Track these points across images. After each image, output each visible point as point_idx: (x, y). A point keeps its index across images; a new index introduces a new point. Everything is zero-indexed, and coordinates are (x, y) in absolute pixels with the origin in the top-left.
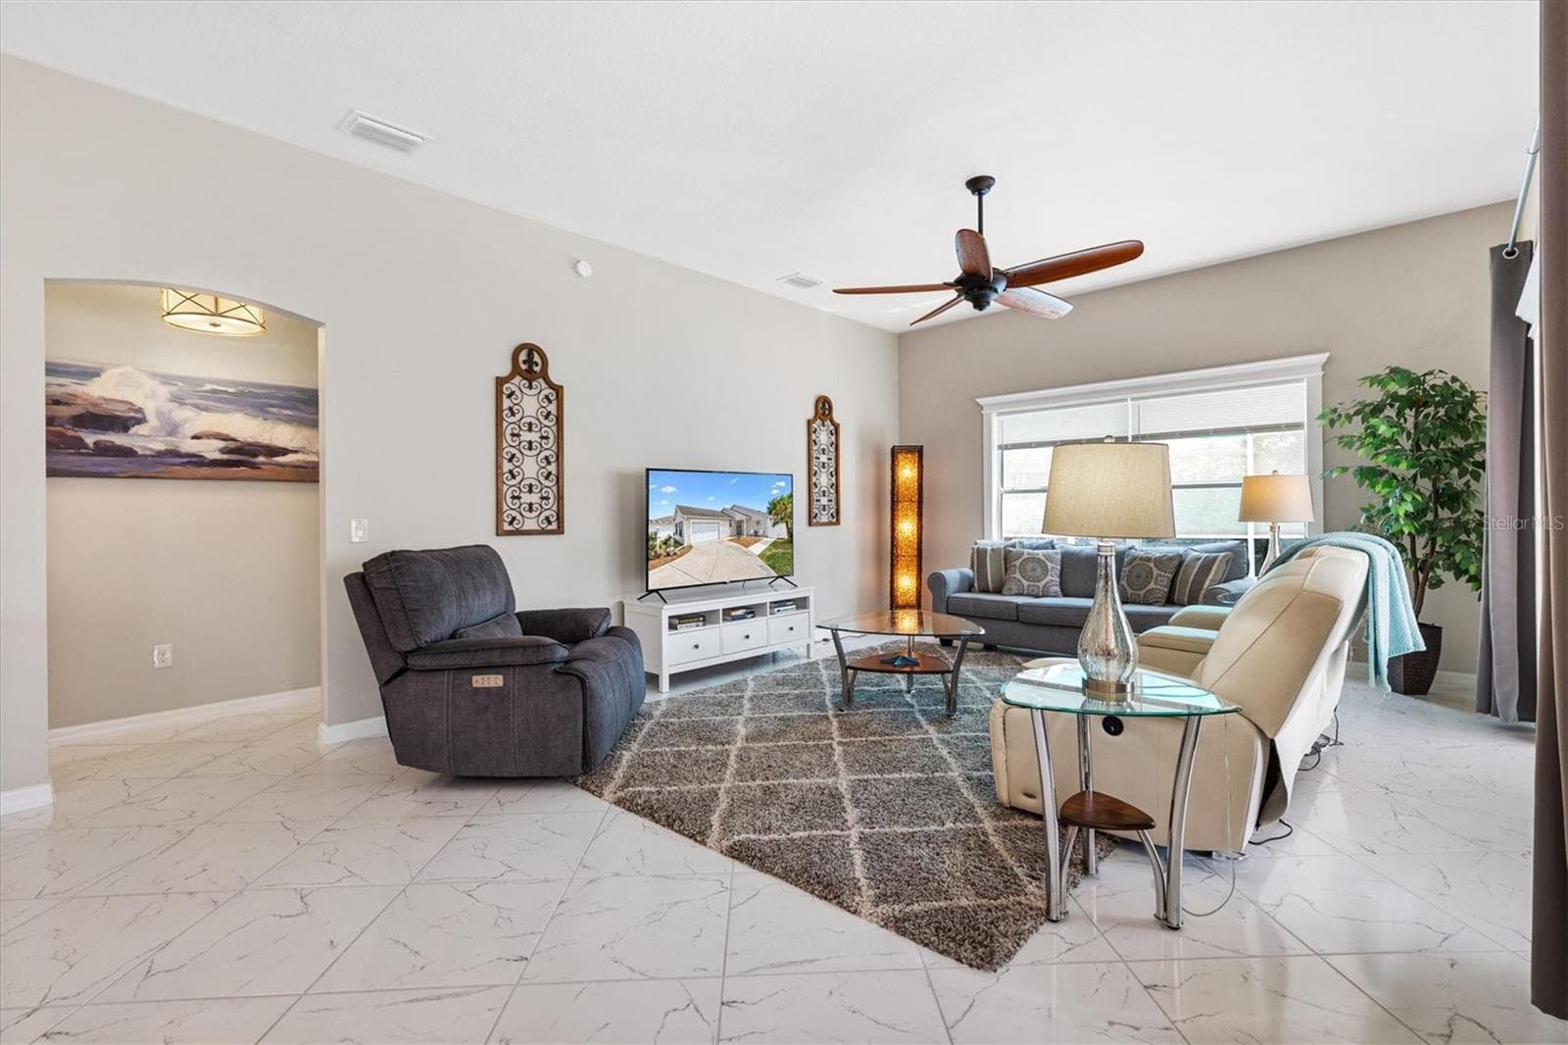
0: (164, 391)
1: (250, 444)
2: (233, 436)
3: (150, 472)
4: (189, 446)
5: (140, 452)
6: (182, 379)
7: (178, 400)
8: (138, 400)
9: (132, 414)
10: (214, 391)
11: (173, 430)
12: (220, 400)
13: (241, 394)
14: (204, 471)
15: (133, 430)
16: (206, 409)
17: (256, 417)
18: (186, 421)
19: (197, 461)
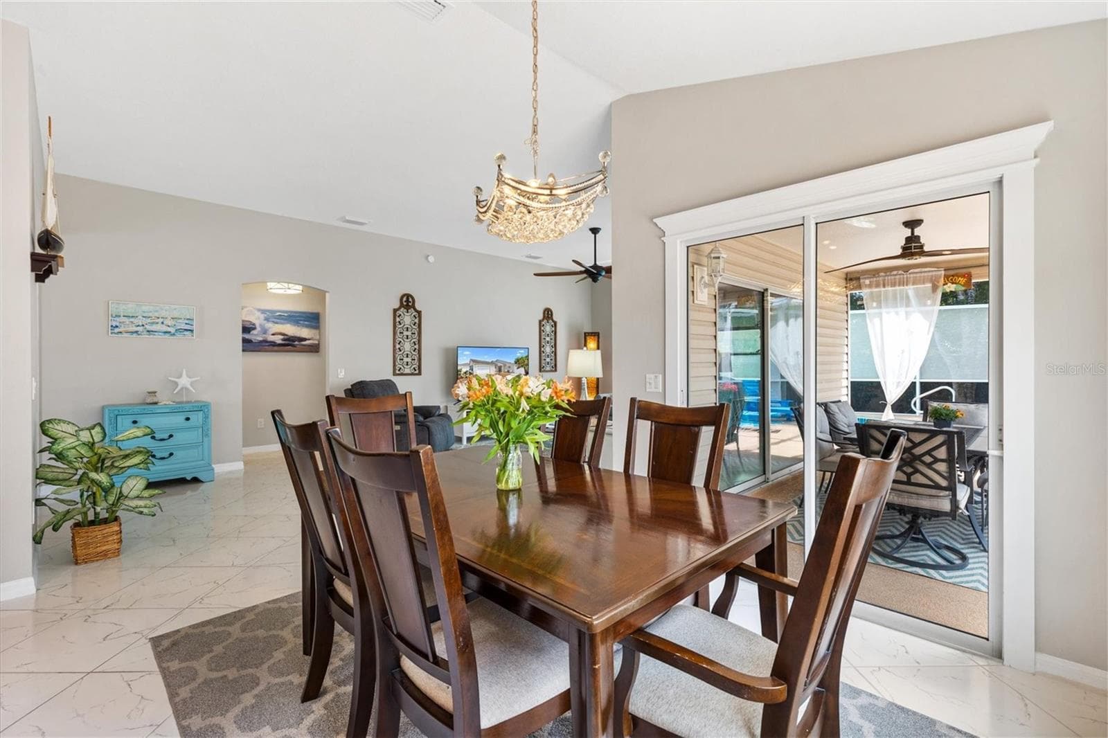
0: (262, 316)
1: (293, 337)
2: (286, 333)
3: (257, 349)
4: (271, 338)
5: (254, 341)
6: (268, 311)
7: (267, 319)
8: (254, 321)
9: (251, 326)
10: (280, 315)
11: (265, 331)
12: (282, 319)
13: (289, 316)
14: (276, 348)
15: (251, 333)
16: (277, 323)
17: (295, 325)
18: (270, 328)
19: (273, 344)
